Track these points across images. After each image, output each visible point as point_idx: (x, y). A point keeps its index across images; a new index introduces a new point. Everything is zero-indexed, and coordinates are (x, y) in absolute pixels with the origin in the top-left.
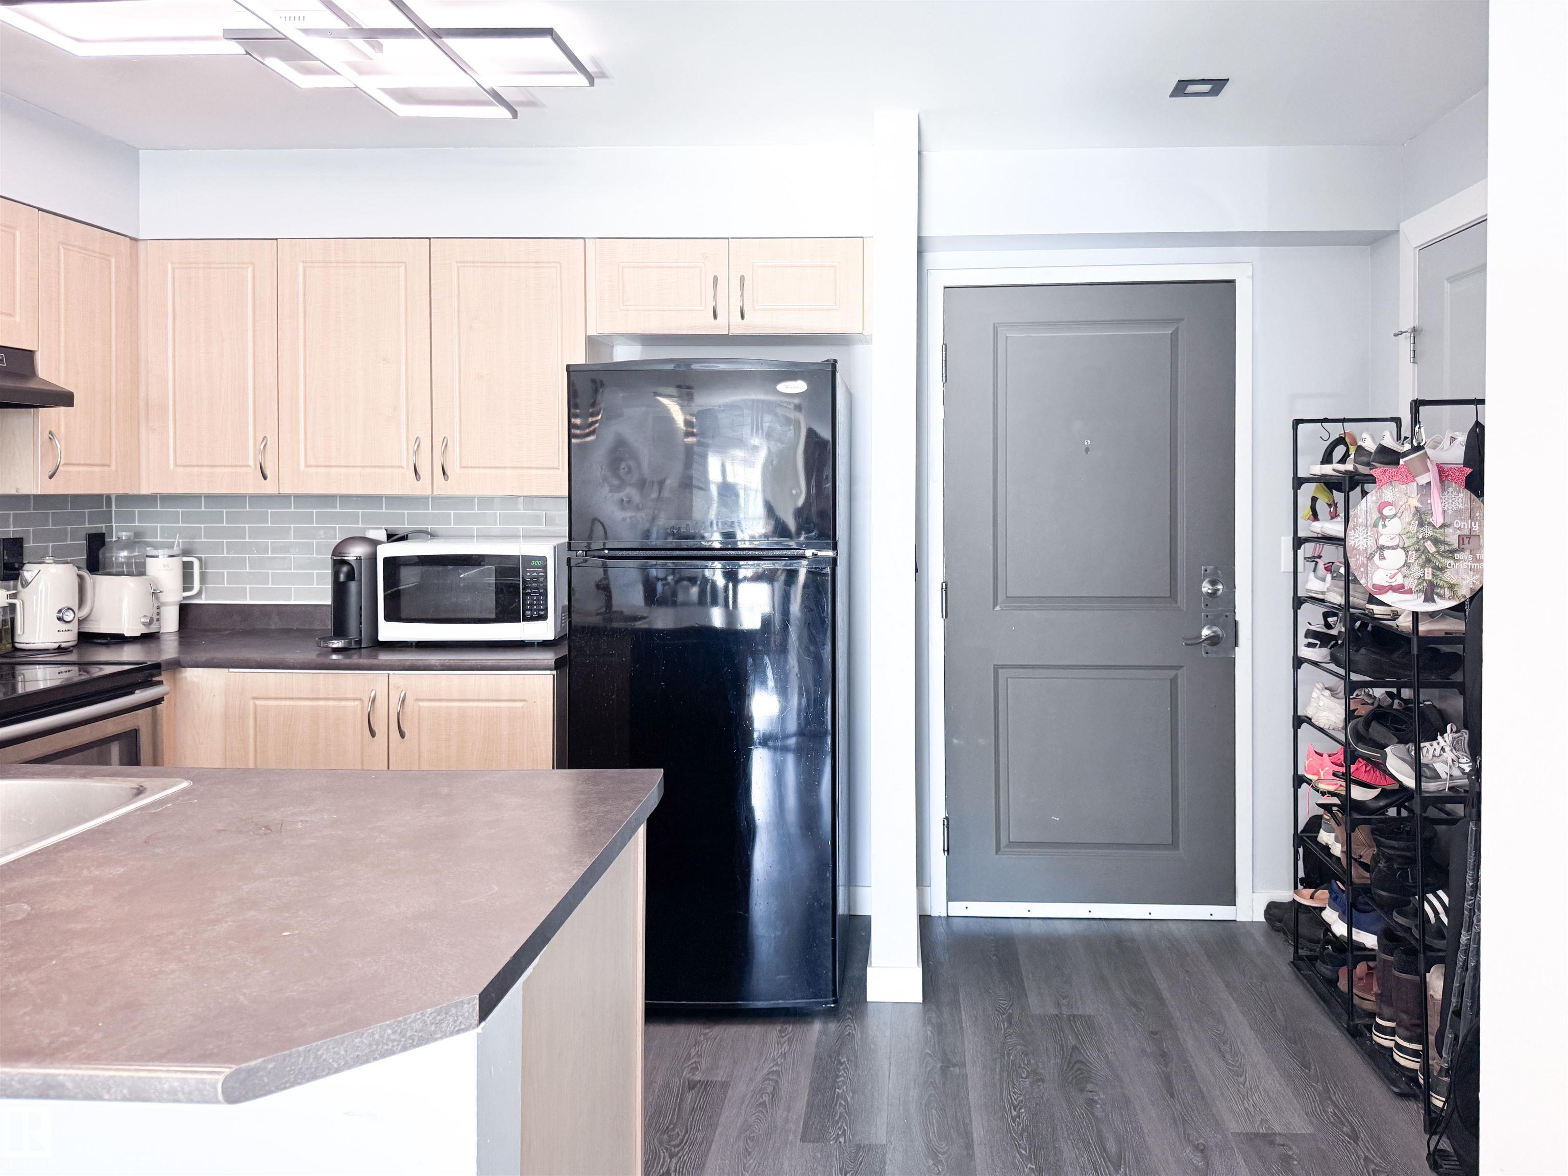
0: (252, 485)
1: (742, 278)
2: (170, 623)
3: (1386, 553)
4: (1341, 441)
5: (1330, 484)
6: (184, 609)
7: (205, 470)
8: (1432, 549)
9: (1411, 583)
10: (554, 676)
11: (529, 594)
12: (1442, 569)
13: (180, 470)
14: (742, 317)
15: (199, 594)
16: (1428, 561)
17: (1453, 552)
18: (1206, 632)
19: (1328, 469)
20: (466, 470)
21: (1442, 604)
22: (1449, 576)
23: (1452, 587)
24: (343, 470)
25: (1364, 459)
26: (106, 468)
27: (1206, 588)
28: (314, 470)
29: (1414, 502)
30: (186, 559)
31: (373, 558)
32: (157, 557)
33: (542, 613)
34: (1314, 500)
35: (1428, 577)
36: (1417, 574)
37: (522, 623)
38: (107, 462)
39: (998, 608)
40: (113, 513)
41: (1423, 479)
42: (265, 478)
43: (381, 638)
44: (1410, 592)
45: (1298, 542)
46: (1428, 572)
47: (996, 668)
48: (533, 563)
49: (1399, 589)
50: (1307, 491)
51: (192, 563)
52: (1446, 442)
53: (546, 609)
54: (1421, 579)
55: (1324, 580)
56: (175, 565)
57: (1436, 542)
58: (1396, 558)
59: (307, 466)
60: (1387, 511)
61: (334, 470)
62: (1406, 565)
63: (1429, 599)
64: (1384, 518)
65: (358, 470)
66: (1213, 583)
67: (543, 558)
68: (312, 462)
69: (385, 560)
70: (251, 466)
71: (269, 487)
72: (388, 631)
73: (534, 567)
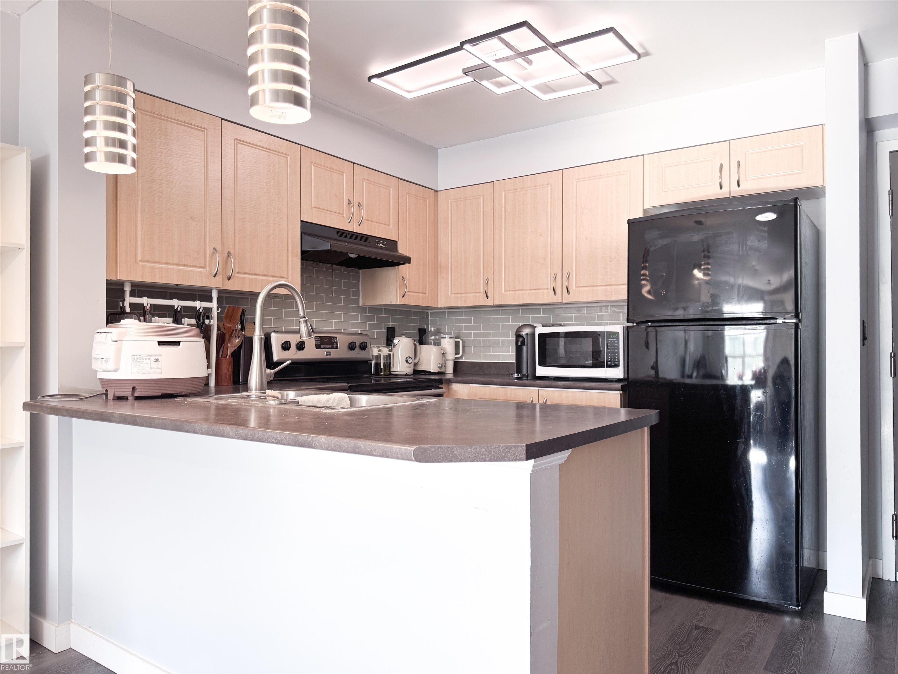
1: (738, 163)
2: (450, 370)
6: (456, 364)
7: (463, 295)
10: (621, 394)
11: (609, 353)
13: (453, 295)
14: (739, 186)
15: (462, 356)
20: (579, 289)
24: (521, 292)
26: (424, 295)
28: (508, 293)
30: (456, 340)
31: (533, 334)
32: (445, 338)
33: (617, 363)
37: (606, 368)
38: (425, 292)
40: (429, 320)
42: (488, 298)
43: (537, 374)
48: (612, 336)
51: (459, 342)
53: (619, 362)
56: (452, 341)
59: (505, 291)
61: (517, 292)
65: (528, 291)
67: (617, 333)
68: (507, 289)
69: (539, 335)
70: (482, 291)
71: (489, 302)
72: (541, 371)
73: (613, 338)
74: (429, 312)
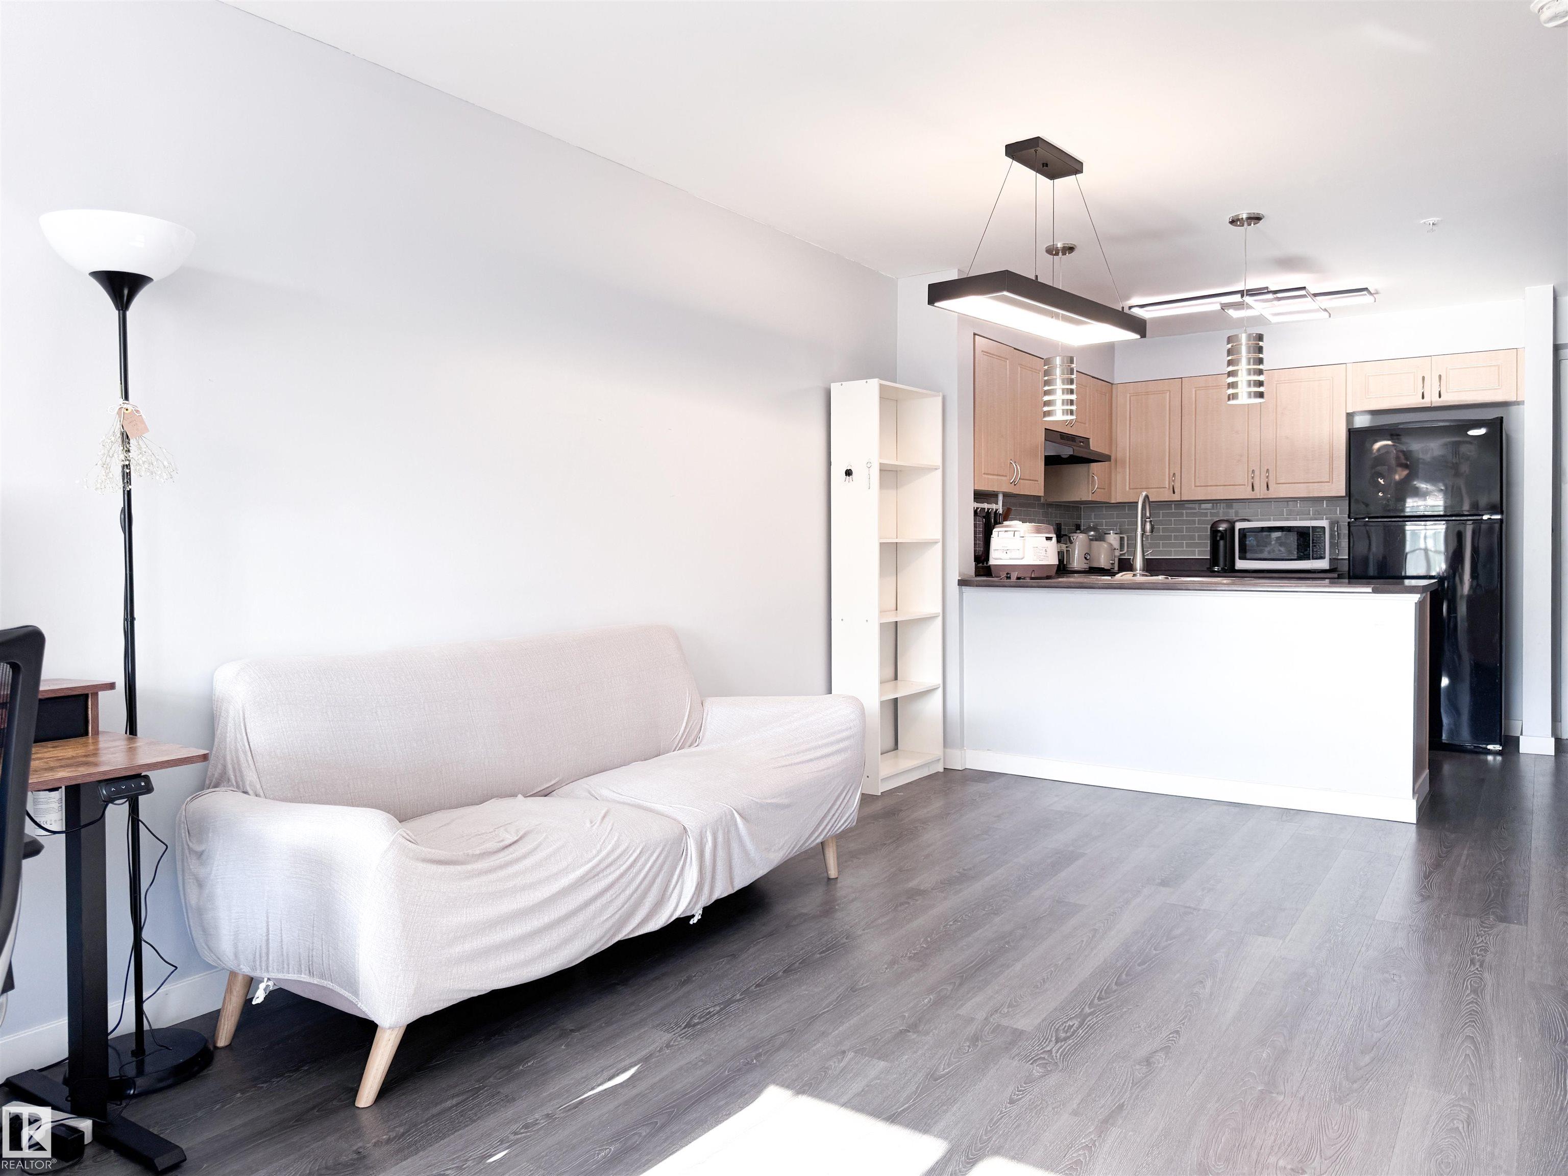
0: (1166, 496)
1: (1440, 376)
11: (1316, 546)
13: (1131, 490)
14: (1440, 396)
20: (1280, 485)
24: (1214, 487)
28: (1200, 488)
30: (1121, 536)
31: (1232, 529)
32: (1110, 533)
33: (1322, 555)
37: (1311, 560)
42: (1174, 493)
43: (1237, 568)
48: (1318, 530)
51: (1124, 537)
53: (1325, 553)
56: (1117, 536)
59: (1195, 486)
61: (1209, 487)
65: (1222, 487)
67: (1324, 528)
68: (1198, 484)
69: (1239, 529)
70: (1167, 486)
71: (1176, 497)
72: (1240, 564)
73: (1318, 532)
74: (1082, 506)
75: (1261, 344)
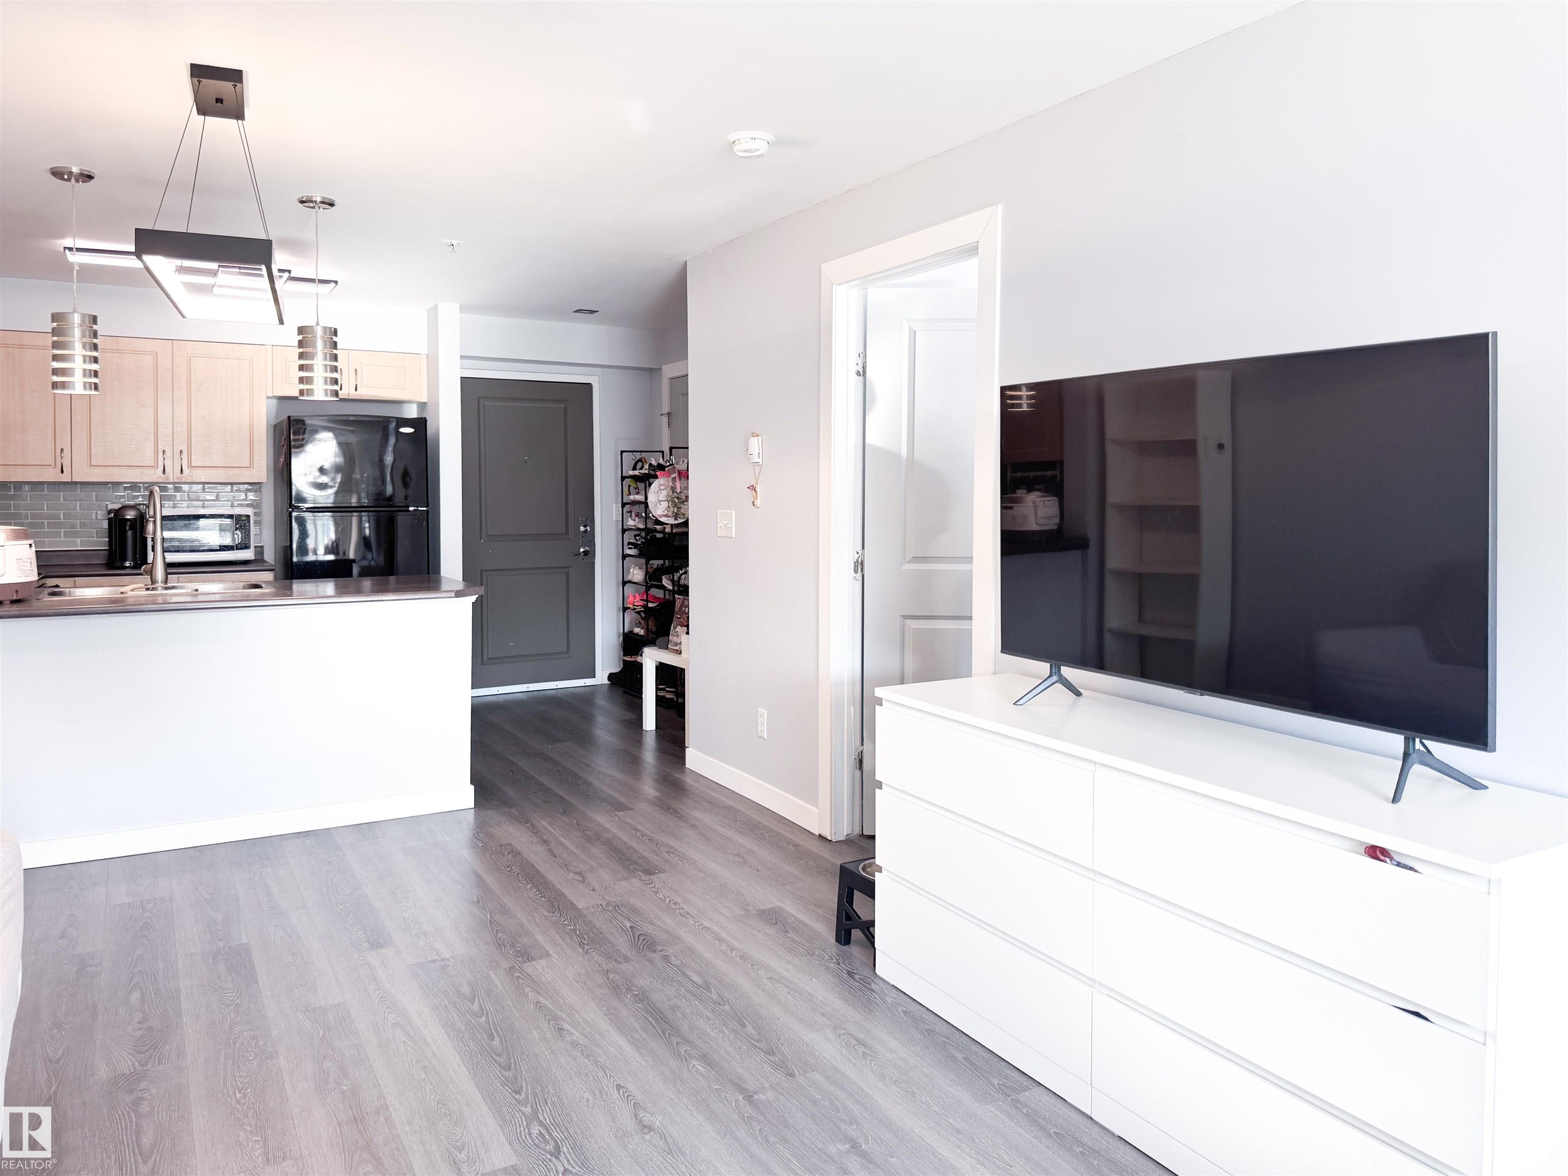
0: (50, 476)
1: (356, 370)
3: (662, 503)
4: (640, 460)
5: (636, 478)
8: (677, 501)
9: (670, 514)
12: (680, 508)
14: (356, 390)
16: (676, 505)
17: (684, 502)
18: (582, 550)
19: (636, 473)
20: (195, 468)
21: (680, 521)
22: (682, 511)
23: (683, 514)
25: (652, 468)
27: (582, 529)
28: (96, 468)
29: (671, 484)
34: (629, 486)
35: (676, 511)
36: (672, 510)
39: (482, 541)
41: (673, 476)
42: (61, 471)
44: (669, 517)
45: (623, 505)
46: (676, 509)
47: (482, 571)
49: (666, 516)
50: (627, 481)
52: (681, 462)
54: (673, 512)
55: (635, 520)
57: (678, 498)
58: (665, 504)
59: (91, 466)
60: (662, 488)
62: (668, 507)
63: (676, 519)
64: (661, 490)
66: (585, 526)
68: (94, 463)
70: (52, 465)
71: (66, 478)
73: (243, 521)
75: (335, 339)
